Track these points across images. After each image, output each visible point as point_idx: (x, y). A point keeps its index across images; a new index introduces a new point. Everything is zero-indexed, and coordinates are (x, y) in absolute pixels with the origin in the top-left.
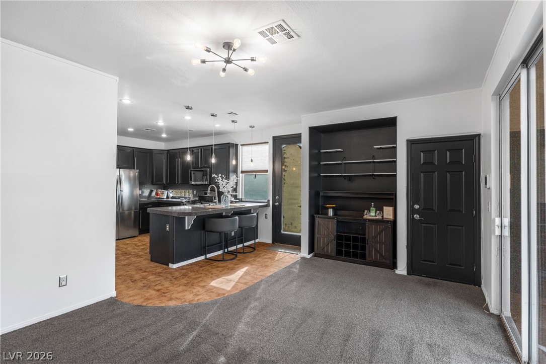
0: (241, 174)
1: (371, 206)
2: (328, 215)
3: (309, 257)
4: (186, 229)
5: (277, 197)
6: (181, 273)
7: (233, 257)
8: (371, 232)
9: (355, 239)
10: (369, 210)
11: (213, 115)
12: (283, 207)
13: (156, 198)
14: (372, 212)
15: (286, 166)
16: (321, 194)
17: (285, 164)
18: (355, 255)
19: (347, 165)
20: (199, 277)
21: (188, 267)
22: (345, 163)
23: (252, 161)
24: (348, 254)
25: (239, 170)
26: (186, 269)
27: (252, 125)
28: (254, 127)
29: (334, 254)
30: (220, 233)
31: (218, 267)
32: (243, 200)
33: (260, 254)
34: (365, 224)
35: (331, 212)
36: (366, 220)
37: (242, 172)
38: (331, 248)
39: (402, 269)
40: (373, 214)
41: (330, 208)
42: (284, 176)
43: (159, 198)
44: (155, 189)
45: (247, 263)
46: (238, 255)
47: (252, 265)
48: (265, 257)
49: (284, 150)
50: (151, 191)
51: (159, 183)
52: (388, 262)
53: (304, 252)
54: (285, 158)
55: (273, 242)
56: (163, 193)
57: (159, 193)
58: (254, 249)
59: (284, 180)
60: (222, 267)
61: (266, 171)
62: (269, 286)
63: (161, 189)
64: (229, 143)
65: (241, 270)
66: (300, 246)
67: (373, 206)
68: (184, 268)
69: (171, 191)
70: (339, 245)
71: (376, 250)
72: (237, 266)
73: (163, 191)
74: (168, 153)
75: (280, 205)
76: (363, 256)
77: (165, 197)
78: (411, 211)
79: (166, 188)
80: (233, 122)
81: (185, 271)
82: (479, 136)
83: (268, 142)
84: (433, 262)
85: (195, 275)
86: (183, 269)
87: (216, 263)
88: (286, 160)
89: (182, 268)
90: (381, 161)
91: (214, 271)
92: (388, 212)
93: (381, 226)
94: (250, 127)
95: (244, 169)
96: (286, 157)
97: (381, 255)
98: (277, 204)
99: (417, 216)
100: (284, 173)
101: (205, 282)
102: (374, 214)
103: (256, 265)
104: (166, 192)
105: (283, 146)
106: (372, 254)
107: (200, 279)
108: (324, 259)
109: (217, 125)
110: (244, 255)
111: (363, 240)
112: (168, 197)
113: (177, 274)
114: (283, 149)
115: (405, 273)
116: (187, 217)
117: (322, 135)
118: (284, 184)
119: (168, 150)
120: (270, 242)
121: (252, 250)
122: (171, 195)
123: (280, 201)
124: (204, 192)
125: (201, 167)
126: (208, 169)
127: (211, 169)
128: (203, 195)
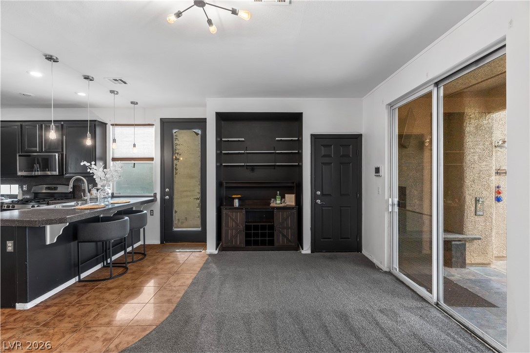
0: (111, 162)
1: (277, 195)
2: (233, 206)
3: (216, 252)
4: (48, 243)
5: (167, 190)
6: (48, 313)
7: (120, 270)
8: (279, 218)
9: (263, 228)
10: (275, 198)
11: (86, 78)
12: (176, 201)
14: (277, 200)
15: (178, 154)
16: (225, 185)
17: (177, 151)
18: (263, 243)
19: (249, 155)
20: (90, 312)
21: (55, 301)
22: (247, 153)
23: (134, 146)
24: (256, 243)
25: (109, 156)
26: (55, 305)
27: (136, 101)
28: (137, 103)
29: (243, 245)
30: (96, 242)
31: (109, 289)
32: (115, 195)
33: (155, 259)
34: (273, 212)
35: (236, 203)
36: (273, 208)
37: (114, 159)
38: (240, 240)
39: (307, 249)
40: (278, 202)
41: (236, 198)
42: (176, 165)
45: (149, 273)
46: (128, 265)
47: (157, 275)
48: (166, 261)
49: (176, 136)
52: (294, 244)
53: (211, 248)
54: (177, 145)
55: (162, 242)
58: (144, 255)
59: (176, 169)
60: (115, 287)
61: (152, 159)
62: (202, 297)
64: (95, 121)
65: (148, 285)
66: (206, 242)
67: (278, 194)
68: (48, 304)
70: (247, 235)
71: (283, 235)
72: (137, 282)
75: (172, 198)
76: (271, 243)
78: (314, 197)
80: (112, 92)
81: (54, 309)
82: (361, 135)
83: (153, 125)
84: (330, 238)
85: (79, 310)
86: (48, 307)
87: (101, 285)
88: (178, 147)
89: (45, 305)
90: (281, 153)
91: (108, 296)
92: (290, 200)
93: (288, 213)
94: (132, 103)
95: (116, 156)
96: (178, 143)
97: (287, 239)
98: (167, 197)
99: (319, 201)
100: (175, 162)
101: (105, 316)
102: (280, 202)
103: (163, 274)
105: (174, 131)
106: (279, 240)
107: (94, 314)
108: (233, 252)
109: (82, 93)
110: (135, 264)
111: (272, 228)
113: (42, 317)
114: (174, 134)
115: (309, 252)
116: (48, 227)
117: (223, 122)
118: (176, 174)
120: (158, 242)
121: (141, 257)
123: (171, 194)
124: (45, 186)
125: (41, 151)
126: (57, 155)
127: (62, 155)
128: (44, 191)
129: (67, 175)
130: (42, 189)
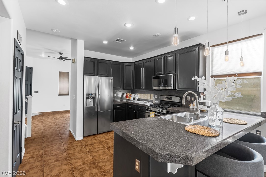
0: (210, 79)
13: (126, 100)
37: (212, 77)
43: (128, 100)
44: (125, 92)
50: (123, 94)
51: (128, 88)
56: (131, 96)
57: (128, 95)
63: (130, 93)
69: (137, 94)
73: (131, 94)
74: (134, 65)
77: (132, 99)
79: (133, 91)
104: (133, 95)
112: (134, 99)
119: (135, 62)
122: (137, 98)
124: (165, 96)
125: (164, 74)
126: (172, 75)
127: (175, 75)
128: (165, 100)
129: (178, 90)
130: (164, 98)
